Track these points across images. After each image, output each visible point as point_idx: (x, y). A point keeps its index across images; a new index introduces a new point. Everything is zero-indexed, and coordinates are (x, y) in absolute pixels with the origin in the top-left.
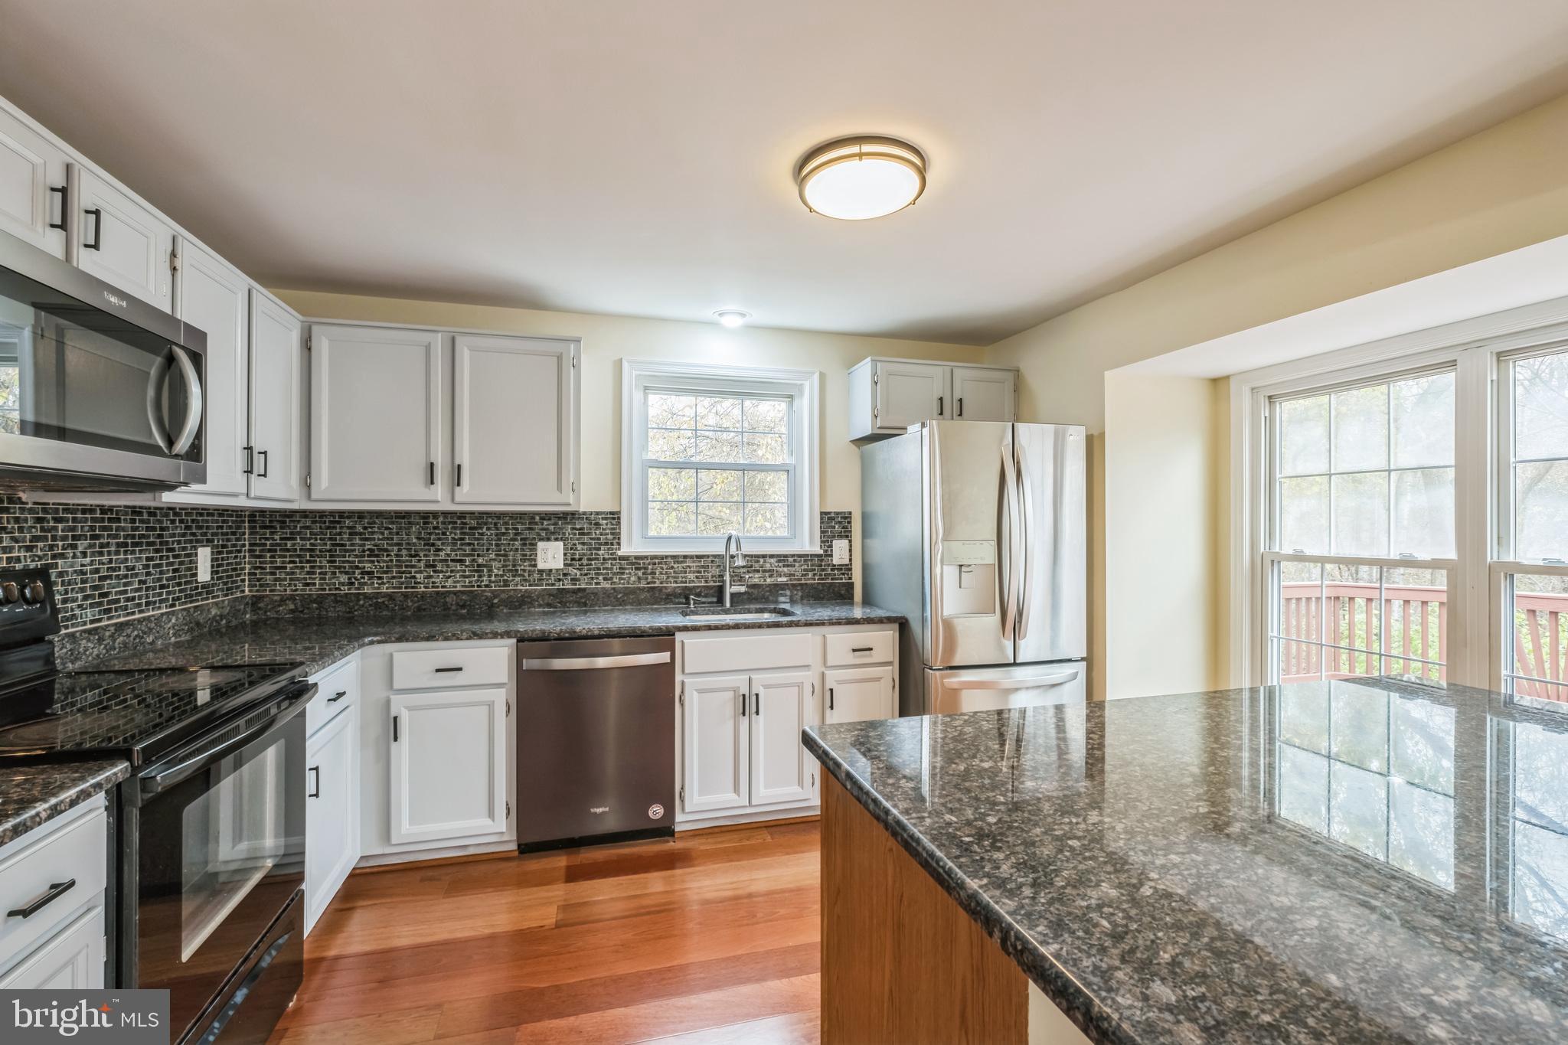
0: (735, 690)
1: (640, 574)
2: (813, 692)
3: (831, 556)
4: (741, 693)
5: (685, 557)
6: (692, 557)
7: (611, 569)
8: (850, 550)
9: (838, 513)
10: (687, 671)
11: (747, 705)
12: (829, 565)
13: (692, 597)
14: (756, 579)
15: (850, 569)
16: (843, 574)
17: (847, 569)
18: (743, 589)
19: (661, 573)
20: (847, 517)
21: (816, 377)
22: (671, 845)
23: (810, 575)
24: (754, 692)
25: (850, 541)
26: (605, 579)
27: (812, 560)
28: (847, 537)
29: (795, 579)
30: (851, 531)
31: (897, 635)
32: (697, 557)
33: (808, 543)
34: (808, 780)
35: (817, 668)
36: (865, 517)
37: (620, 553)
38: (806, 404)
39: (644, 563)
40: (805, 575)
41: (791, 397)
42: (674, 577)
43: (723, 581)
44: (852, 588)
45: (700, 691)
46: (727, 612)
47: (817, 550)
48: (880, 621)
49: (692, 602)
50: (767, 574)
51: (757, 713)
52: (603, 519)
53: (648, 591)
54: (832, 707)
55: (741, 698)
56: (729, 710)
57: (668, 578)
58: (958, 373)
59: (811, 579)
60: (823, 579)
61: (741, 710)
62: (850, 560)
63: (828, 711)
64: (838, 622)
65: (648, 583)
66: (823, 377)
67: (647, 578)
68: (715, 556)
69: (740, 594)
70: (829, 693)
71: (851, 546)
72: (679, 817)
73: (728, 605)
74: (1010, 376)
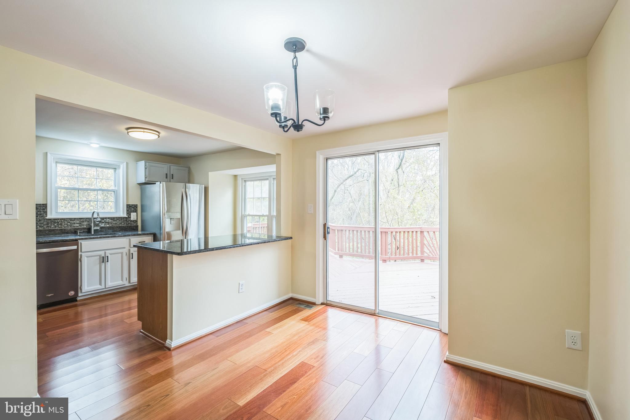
0: (100, 256)
1: (56, 225)
2: (126, 255)
3: (130, 217)
4: (102, 256)
5: (75, 219)
6: (78, 219)
7: (43, 223)
8: (137, 216)
9: (132, 205)
10: (82, 251)
11: (104, 260)
12: (129, 220)
13: (79, 231)
14: (103, 225)
15: (137, 221)
16: (135, 223)
17: (136, 221)
18: (98, 228)
19: (65, 224)
20: (135, 206)
21: (125, 164)
22: (77, 303)
23: (123, 223)
24: (107, 255)
25: (137, 213)
26: (40, 227)
27: (123, 219)
28: (136, 212)
29: (117, 225)
30: (137, 210)
31: (153, 238)
32: (80, 218)
33: (122, 213)
34: (125, 279)
35: (127, 248)
36: (142, 206)
37: (47, 218)
38: (121, 171)
39: (57, 221)
40: (121, 223)
41: (115, 169)
42: (70, 225)
43: (91, 226)
44: (138, 227)
45: (87, 257)
46: (93, 235)
47: (125, 216)
48: (148, 234)
49: (79, 233)
50: (107, 224)
51: (108, 261)
52: (39, 206)
53: (60, 230)
54: (132, 258)
55: (102, 258)
56: (98, 262)
57: (68, 226)
58: (172, 167)
59: (123, 225)
60: (127, 225)
61: (102, 261)
62: (137, 219)
63: (131, 260)
64: (134, 235)
65: (59, 228)
66: (127, 164)
67: (59, 226)
68: (87, 218)
69: (97, 230)
70: (131, 255)
71: (137, 214)
72: (80, 295)
73: (93, 233)
74: (187, 169)
